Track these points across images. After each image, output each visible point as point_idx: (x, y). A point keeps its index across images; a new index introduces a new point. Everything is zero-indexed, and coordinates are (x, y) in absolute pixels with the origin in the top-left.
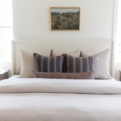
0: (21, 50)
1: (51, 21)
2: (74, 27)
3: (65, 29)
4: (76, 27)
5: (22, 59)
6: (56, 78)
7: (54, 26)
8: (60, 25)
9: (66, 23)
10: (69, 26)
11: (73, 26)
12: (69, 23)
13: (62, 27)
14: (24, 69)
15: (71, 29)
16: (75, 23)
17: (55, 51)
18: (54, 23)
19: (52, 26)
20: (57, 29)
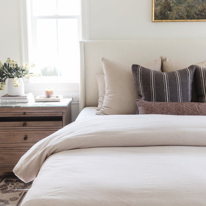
0: (103, 58)
1: (155, 3)
2: (198, 15)
3: (181, 18)
4: (202, 15)
5: (105, 77)
6: (188, 115)
7: (160, 12)
8: (170, 10)
9: (182, 7)
10: (188, 12)
11: (196, 13)
12: (189, 7)
13: (175, 15)
14: (110, 95)
15: (191, 19)
16: (199, 7)
17: (170, 60)
18: (159, 8)
19: (155, 14)
20: (165, 19)
